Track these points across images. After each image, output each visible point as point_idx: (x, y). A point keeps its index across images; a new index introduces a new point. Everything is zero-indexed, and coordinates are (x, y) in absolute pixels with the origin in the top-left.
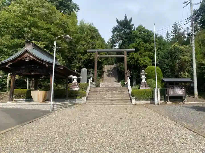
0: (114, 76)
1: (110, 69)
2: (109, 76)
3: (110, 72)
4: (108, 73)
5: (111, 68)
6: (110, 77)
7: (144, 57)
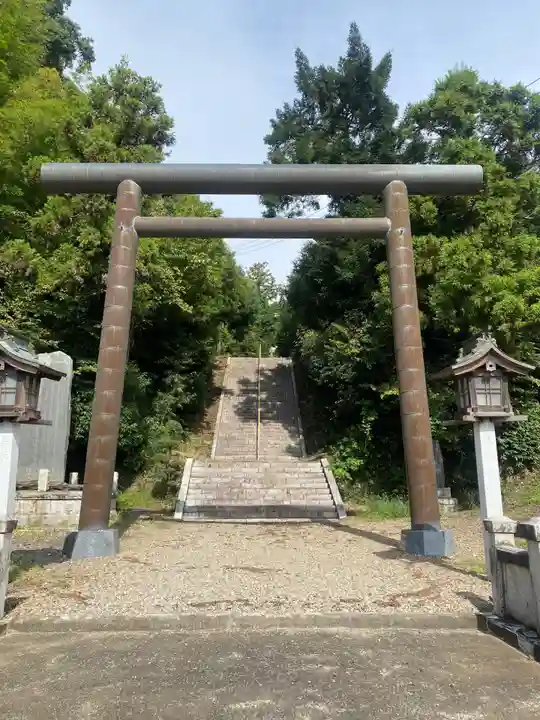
0: (276, 419)
1: (253, 378)
2: (246, 413)
3: (256, 392)
4: (242, 399)
5: (260, 372)
6: (253, 424)
7: (519, 266)
